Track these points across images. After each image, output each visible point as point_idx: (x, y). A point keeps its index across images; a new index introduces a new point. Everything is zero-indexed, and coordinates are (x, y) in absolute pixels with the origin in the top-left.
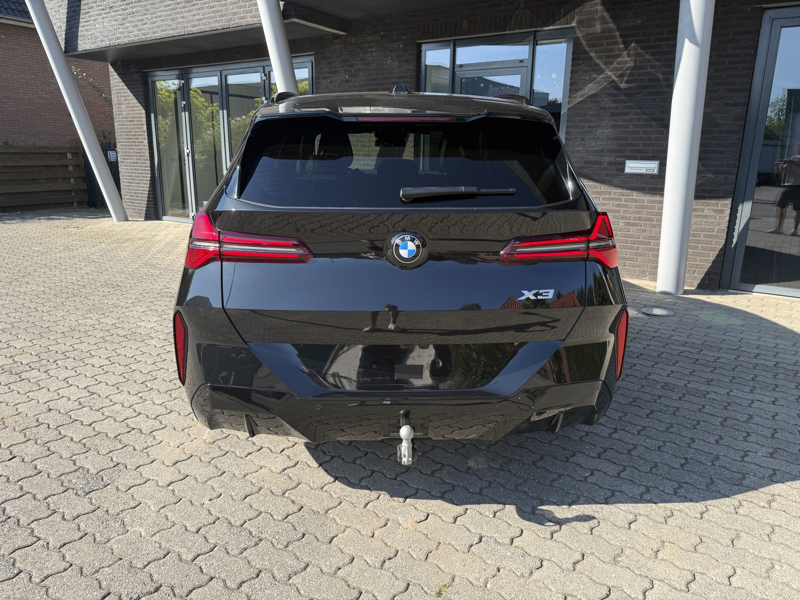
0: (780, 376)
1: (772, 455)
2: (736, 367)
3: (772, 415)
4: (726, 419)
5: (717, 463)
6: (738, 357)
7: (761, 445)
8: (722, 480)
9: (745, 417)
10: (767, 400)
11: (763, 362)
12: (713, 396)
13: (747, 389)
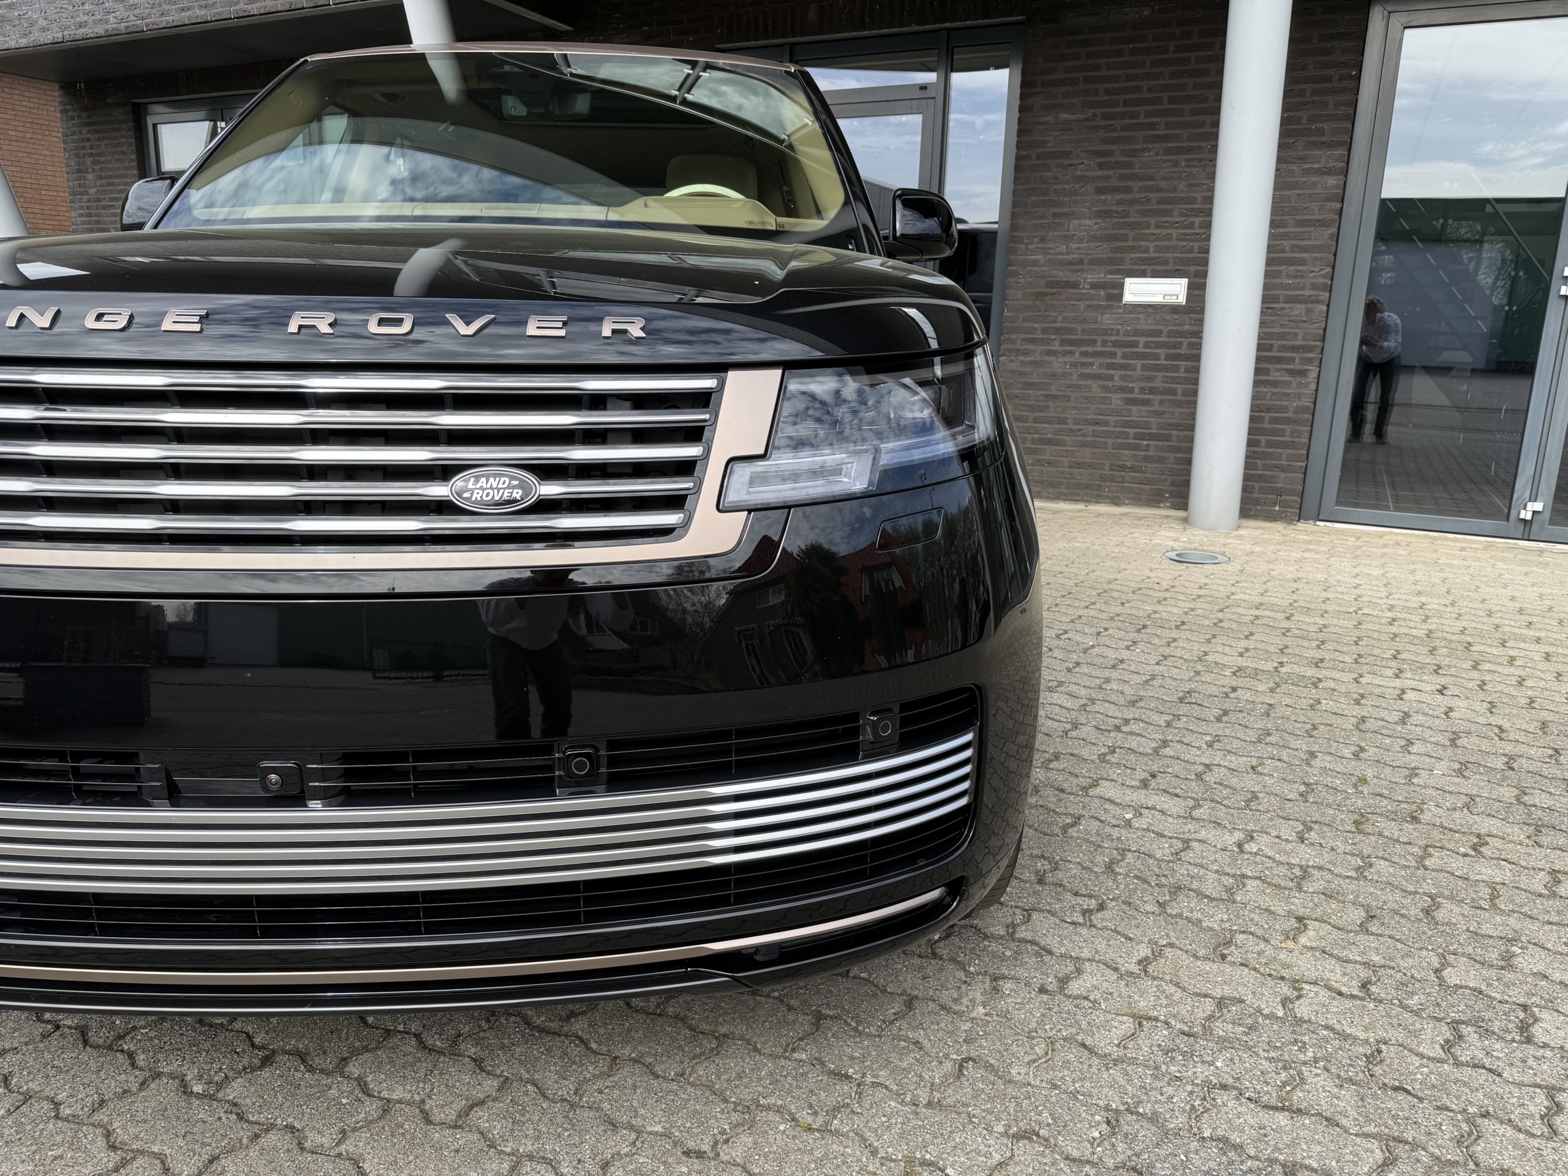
0: (1440, 651)
1: (1460, 773)
2: (1360, 638)
3: (1443, 710)
4: (1363, 720)
5: (1366, 790)
6: (1360, 624)
7: (1436, 758)
8: (1381, 815)
9: (1395, 716)
10: (1428, 688)
11: (1406, 630)
12: (1332, 685)
13: (1389, 673)
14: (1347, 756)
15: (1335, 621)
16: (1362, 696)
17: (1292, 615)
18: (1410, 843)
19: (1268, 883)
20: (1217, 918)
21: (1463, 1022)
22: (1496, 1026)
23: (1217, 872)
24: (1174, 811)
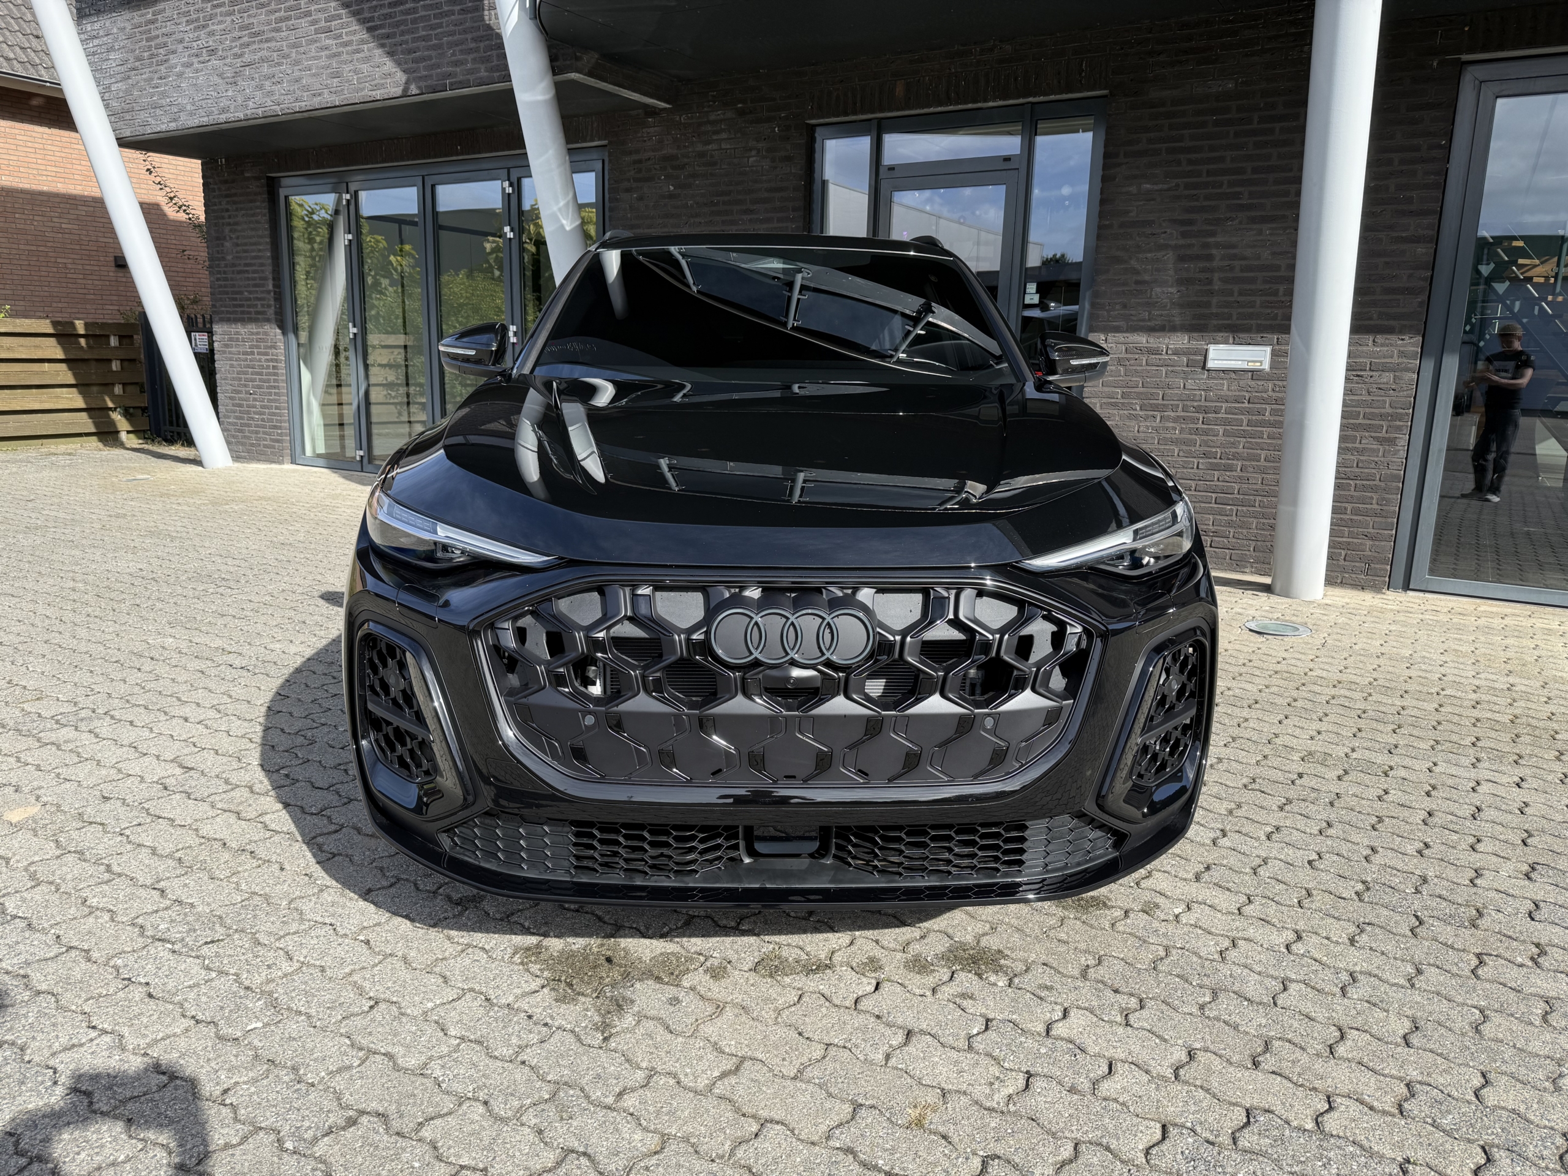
0: (1523, 739)
1: (1527, 875)
2: (1440, 723)
4: (1431, 814)
5: (1425, 890)
7: (1504, 858)
8: (1438, 918)
14: (1409, 852)
15: (1415, 703)
16: (1434, 788)
17: (1370, 695)
18: (1464, 950)
19: (1313, 988)
20: (1255, 1021)
21: (1498, 1147)
22: (1530, 1151)
23: (1259, 973)
24: (1224, 906)
